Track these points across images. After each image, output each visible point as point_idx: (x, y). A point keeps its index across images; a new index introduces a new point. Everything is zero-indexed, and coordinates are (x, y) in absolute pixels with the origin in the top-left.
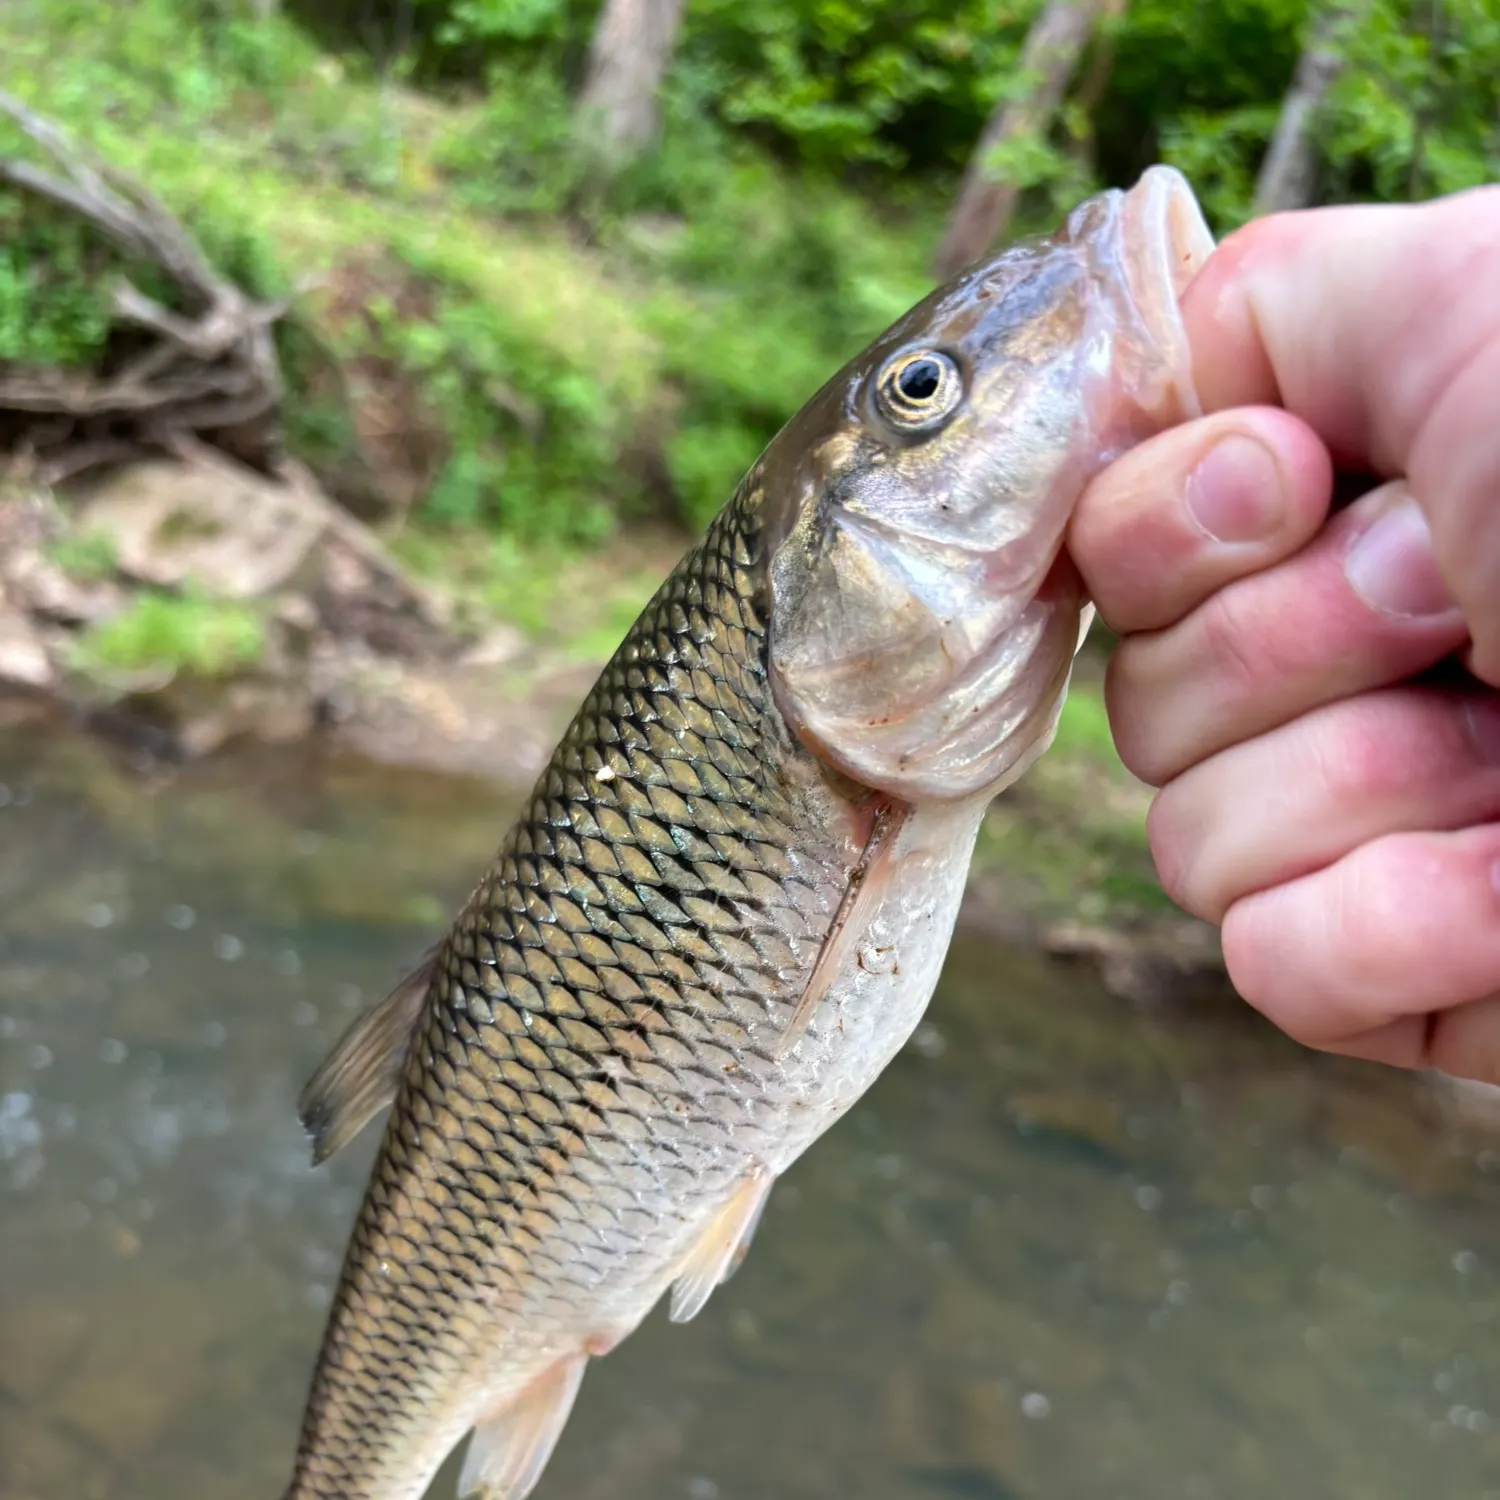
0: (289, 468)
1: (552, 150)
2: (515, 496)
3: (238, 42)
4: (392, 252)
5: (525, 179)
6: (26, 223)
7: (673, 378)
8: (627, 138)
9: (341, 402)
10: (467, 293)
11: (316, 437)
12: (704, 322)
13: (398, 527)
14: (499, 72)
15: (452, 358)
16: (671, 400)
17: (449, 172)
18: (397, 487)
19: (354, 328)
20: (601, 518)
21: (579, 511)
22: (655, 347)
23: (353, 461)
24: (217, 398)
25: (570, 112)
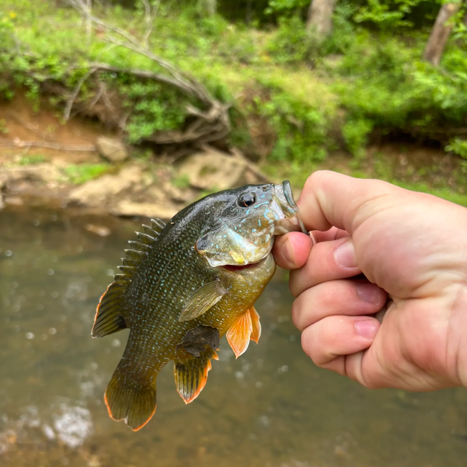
0: (234, 150)
1: (301, 40)
2: (296, 149)
3: (205, 24)
4: (258, 82)
5: (292, 51)
6: (162, 92)
7: (342, 107)
8: (323, 33)
9: (246, 128)
10: (280, 90)
11: (240, 139)
12: (351, 87)
13: (263, 163)
14: (282, 19)
15: (277, 111)
16: (342, 113)
17: (271, 53)
18: (263, 151)
19: (249, 107)
20: (322, 153)
21: (316, 152)
22: (336, 97)
23: (250, 146)
24: (214, 133)
25: (305, 28)
